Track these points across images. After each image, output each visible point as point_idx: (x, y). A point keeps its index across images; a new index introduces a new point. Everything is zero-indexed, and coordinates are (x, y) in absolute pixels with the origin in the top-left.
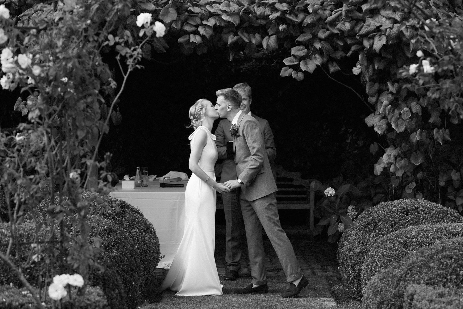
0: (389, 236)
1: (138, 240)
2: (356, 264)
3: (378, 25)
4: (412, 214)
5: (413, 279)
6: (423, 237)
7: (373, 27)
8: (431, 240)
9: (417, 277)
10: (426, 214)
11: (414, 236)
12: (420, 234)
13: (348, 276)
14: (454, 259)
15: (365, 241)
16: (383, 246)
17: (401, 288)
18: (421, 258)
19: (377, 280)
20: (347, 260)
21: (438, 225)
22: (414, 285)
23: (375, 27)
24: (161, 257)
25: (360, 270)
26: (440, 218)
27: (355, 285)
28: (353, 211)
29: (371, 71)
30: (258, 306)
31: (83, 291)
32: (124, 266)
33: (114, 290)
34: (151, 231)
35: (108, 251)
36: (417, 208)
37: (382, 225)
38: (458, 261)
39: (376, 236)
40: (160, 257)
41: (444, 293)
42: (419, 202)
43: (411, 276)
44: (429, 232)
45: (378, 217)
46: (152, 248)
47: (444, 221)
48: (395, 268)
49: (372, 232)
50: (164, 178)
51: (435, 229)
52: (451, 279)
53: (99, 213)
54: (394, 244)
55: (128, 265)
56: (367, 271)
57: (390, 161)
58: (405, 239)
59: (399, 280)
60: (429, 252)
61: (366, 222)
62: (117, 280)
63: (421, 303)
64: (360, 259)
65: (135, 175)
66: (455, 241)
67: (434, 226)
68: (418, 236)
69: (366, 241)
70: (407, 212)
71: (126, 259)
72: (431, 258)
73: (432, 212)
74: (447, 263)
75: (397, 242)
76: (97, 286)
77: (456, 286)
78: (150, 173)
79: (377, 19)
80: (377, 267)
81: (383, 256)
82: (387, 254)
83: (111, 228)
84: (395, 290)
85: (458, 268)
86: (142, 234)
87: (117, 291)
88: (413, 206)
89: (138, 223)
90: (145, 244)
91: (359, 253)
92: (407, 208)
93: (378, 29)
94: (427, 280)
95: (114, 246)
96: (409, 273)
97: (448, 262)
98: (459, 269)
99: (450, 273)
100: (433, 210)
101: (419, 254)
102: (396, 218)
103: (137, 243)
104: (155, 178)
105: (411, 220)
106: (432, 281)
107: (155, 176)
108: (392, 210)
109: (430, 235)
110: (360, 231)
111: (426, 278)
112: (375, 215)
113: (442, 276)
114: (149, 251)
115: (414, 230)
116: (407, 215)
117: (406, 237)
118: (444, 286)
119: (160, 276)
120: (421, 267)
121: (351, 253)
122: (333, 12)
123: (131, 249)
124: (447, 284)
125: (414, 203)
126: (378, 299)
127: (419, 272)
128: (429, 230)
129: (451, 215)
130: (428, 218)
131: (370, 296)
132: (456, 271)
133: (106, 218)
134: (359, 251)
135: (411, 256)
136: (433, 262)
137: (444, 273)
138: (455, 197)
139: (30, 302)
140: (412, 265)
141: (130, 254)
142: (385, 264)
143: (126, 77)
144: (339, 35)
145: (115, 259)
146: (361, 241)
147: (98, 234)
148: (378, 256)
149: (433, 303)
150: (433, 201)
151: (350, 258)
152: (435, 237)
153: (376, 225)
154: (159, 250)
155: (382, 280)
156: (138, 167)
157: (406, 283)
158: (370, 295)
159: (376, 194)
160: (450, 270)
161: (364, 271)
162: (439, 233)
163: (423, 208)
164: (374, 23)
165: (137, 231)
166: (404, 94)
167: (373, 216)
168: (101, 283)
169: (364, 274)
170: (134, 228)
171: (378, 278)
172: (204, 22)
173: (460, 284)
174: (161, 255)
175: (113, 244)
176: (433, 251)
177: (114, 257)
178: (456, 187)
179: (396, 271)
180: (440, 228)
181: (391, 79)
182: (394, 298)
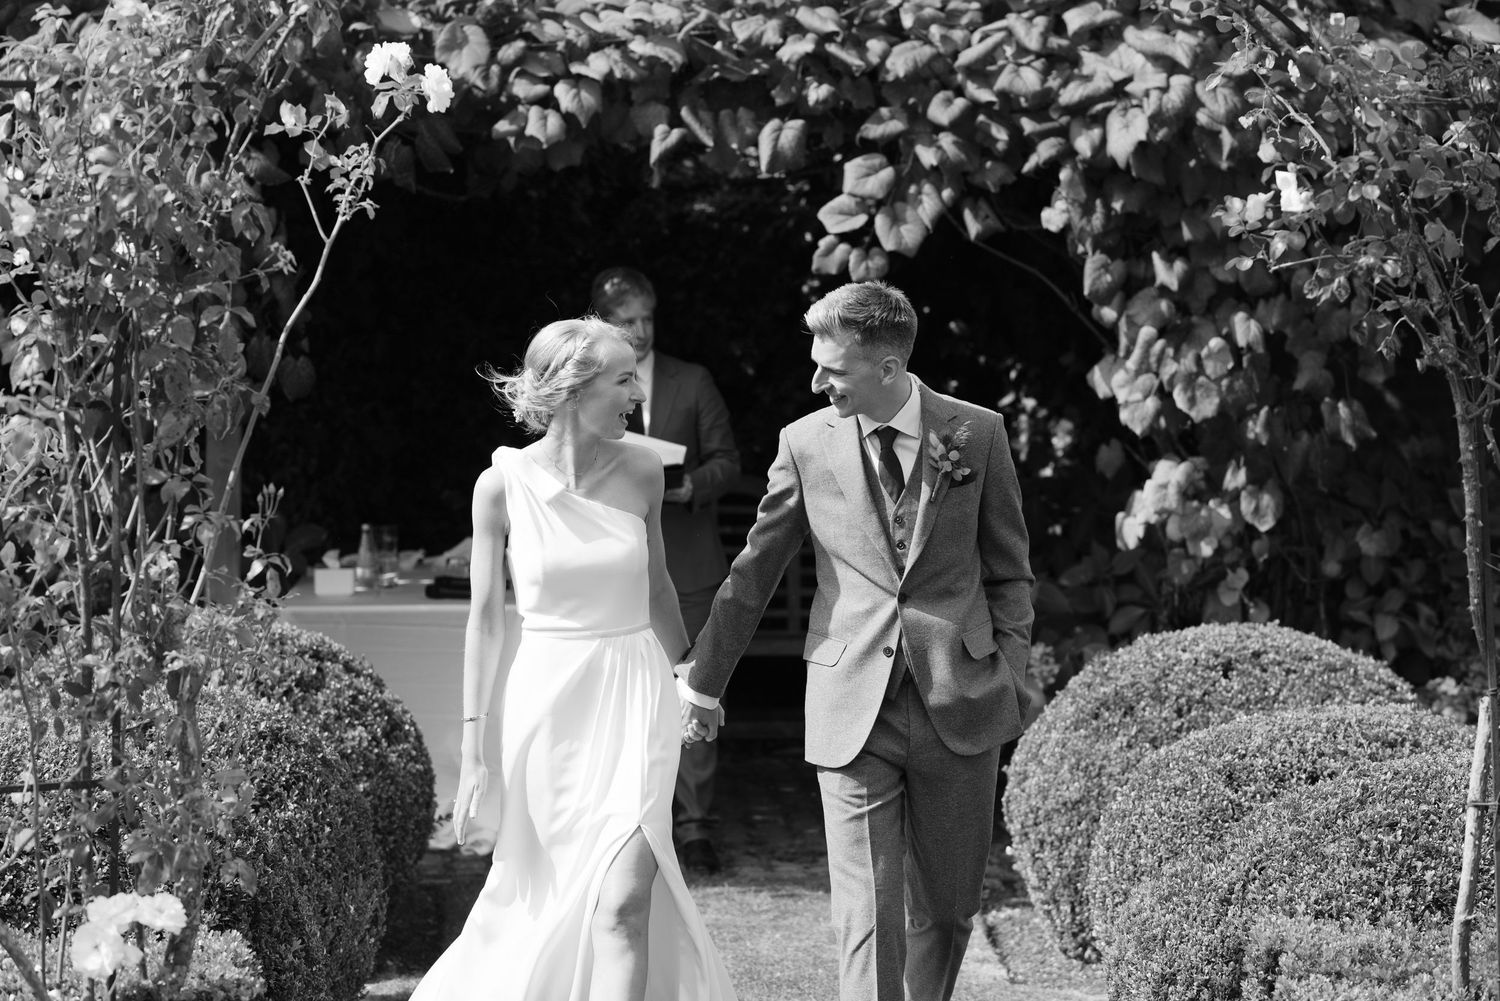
0: (1175, 747)
1: (366, 766)
2: (1069, 839)
3: (1119, 76)
4: (1242, 673)
5: (1270, 897)
6: (1289, 751)
7: (1101, 84)
8: (1314, 763)
9: (1282, 891)
10: (1288, 672)
11: (1259, 749)
12: (1275, 740)
13: (1041, 879)
14: (1403, 829)
15: (1093, 764)
16: (1160, 783)
17: (1232, 928)
18: (1295, 828)
19: (1148, 901)
20: (1036, 824)
21: (1333, 710)
22: (1274, 919)
23: (1110, 85)
24: (440, 818)
25: (1080, 860)
26: (1334, 687)
27: (1066, 908)
28: (1047, 663)
29: (1098, 220)
30: (752, 979)
31: (185, 948)
32: (319, 855)
33: (288, 941)
34: (407, 735)
35: (268, 806)
36: (1257, 655)
37: (1147, 711)
38: (1416, 838)
39: (1130, 746)
40: (436, 817)
41: (1376, 945)
42: (1264, 636)
43: (1264, 887)
44: (1307, 733)
45: (1133, 685)
46: (410, 788)
47: (1346, 696)
48: (1207, 859)
49: (1117, 734)
50: (448, 561)
51: (1324, 725)
52: (1395, 898)
53: (240, 677)
54: (1194, 776)
55: (333, 850)
56: (1107, 866)
57: (1167, 505)
58: (1228, 757)
59: (1226, 901)
60: (1320, 806)
61: (1097, 699)
62: (296, 905)
63: (1304, 982)
64: (1079, 824)
65: (355, 549)
66: (1403, 770)
67: (1323, 716)
68: (1271, 748)
69: (1098, 763)
70: (1227, 669)
71: (328, 829)
72: (1326, 827)
73: (1308, 668)
74: (1381, 841)
75: (1204, 769)
76: (231, 928)
77: (1415, 921)
78: (404, 544)
79: (1114, 56)
80: (1142, 852)
81: (1161, 814)
82: (1173, 809)
83: (281, 729)
84: (1211, 936)
85: (1420, 859)
86: (378, 745)
87: (297, 944)
88: (1244, 648)
89: (365, 708)
90: (390, 777)
91: (1077, 802)
92: (1228, 654)
93: (1118, 90)
94: (1316, 902)
95: (287, 787)
96: (1254, 879)
97: (1386, 839)
98: (1420, 864)
99: (1391, 877)
100: (1308, 659)
101: (1284, 813)
102: (1191, 687)
103: (363, 773)
104: (420, 562)
105: (1241, 692)
106: (1334, 903)
107: (419, 555)
108: (1179, 661)
109: (1309, 746)
110: (1076, 729)
111: (1314, 894)
112: (1125, 679)
113: (1365, 888)
114: (402, 799)
115: (1255, 727)
116: (1226, 676)
117: (1233, 753)
118: (1374, 921)
119: (435, 877)
120: (1294, 857)
121: (1051, 804)
122: (977, 36)
123: (345, 797)
124: (1384, 913)
125: (1249, 637)
126: (1154, 966)
127: (1290, 875)
128: (1308, 728)
129: (1370, 676)
130: (1293, 686)
131: (1129, 954)
132: (1411, 869)
133: (263, 695)
134: (1076, 796)
135: (1260, 819)
136: (1334, 841)
137: (1373, 876)
138: (1371, 613)
139: (13, 986)
140: (1266, 851)
141: (341, 814)
142: (1166, 842)
143: (328, 242)
144: (996, 107)
145: (293, 831)
146: (1083, 764)
147: (236, 749)
148: (1142, 814)
149: (1344, 980)
150: (1307, 632)
151: (1048, 818)
152: (1327, 751)
153: (1130, 710)
154: (432, 795)
155: (1168, 899)
156: (365, 527)
157: (1247, 911)
158: (1126, 950)
159: (1119, 606)
160: (1393, 868)
161: (1097, 864)
162: (1340, 737)
163: (1277, 653)
164: (1105, 68)
165: (365, 735)
166: (1206, 290)
167: (1117, 679)
168: (245, 915)
169: (1098, 876)
170: (354, 727)
171: (1153, 894)
172: (575, 68)
173: (1427, 913)
174: (439, 812)
175: (287, 781)
176: (1333, 804)
177: (289, 824)
178: (1373, 581)
179: (1211, 870)
180: (1342, 721)
181: (1164, 244)
182: (1209, 963)
